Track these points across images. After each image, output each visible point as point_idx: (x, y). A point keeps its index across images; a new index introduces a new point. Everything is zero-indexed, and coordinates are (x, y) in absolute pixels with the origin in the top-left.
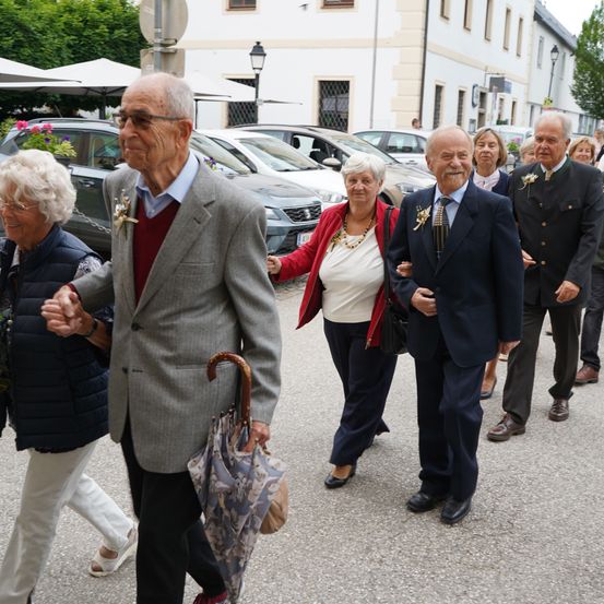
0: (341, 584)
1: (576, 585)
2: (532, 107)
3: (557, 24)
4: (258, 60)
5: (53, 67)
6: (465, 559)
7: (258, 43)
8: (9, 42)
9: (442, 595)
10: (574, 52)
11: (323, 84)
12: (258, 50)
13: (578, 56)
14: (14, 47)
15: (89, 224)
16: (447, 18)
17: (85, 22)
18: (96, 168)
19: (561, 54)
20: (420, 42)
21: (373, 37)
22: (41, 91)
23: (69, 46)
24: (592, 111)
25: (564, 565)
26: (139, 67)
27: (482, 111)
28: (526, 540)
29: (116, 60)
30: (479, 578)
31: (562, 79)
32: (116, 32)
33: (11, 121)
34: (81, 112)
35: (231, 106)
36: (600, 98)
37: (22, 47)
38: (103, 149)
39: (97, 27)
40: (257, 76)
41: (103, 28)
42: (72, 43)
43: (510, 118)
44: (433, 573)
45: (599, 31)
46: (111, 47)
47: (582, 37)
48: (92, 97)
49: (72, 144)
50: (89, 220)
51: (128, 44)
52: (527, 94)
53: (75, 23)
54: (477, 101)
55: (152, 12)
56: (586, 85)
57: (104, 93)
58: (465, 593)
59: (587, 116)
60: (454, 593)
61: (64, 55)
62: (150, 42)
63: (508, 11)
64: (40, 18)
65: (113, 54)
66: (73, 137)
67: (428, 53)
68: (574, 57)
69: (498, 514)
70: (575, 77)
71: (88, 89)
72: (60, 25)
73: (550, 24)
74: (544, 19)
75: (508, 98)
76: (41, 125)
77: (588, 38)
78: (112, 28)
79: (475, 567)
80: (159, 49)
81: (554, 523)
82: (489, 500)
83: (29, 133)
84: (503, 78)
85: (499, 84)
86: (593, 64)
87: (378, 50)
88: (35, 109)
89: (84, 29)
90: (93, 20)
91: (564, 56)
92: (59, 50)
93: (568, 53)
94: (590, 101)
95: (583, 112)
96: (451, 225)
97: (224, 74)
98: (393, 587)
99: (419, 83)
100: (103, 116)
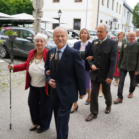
0: (77, 135)
1: (132, 136)
2: (123, 26)
3: (129, 6)
4: (60, 14)
5: (12, 15)
6: (106, 129)
7: (60, 10)
8: (2, 9)
9: (101, 138)
10: (132, 13)
11: (75, 20)
12: (60, 12)
13: (133, 14)
14: (4, 10)
15: (20, 51)
16: (103, 5)
17: (20, 4)
18: (22, 38)
19: (130, 13)
20: (97, 10)
21: (86, 9)
22: (10, 20)
23: (16, 10)
24: (136, 27)
25: (129, 131)
26: (32, 15)
27: (111, 26)
28: (120, 125)
29: (27, 13)
30: (109, 134)
31: (130, 19)
32: (27, 7)
33: (3, 27)
34: (19, 25)
35: (53, 24)
36: (138, 24)
37: (5, 10)
38: (24, 34)
39: (23, 6)
40: (60, 17)
41: (24, 6)
42: (17, 9)
43: (117, 28)
44: (99, 133)
45: (138, 8)
46: (26, 10)
47: (134, 9)
48: (22, 22)
49: (17, 33)
50: (20, 50)
51: (30, 10)
52: (122, 22)
53: (18, 5)
54: (110, 24)
55: (36, 2)
56: (135, 20)
57: (24, 21)
58: (106, 137)
59: (135, 28)
60: (103, 137)
61: (15, 12)
62: (35, 9)
63: (117, 3)
64: (10, 4)
65: (26, 12)
66: (17, 31)
67: (99, 13)
68: (132, 14)
69: (114, 119)
70: (133, 19)
71: (21, 20)
72: (14, 5)
73: (127, 7)
74: (126, 5)
75: (117, 23)
76: (9, 28)
77: (136, 10)
78: (26, 6)
79: (108, 131)
80: (37, 11)
81: (126, 121)
82: (112, 116)
83: (7, 30)
84: (116, 19)
85: (115, 20)
86: (137, 16)
87: (87, 12)
88: (8, 24)
89: (20, 6)
90: (22, 4)
91: (130, 14)
92: (14, 11)
93: (131, 13)
94: (136, 24)
95: (134, 27)
96: (60, 59)
97: (52, 17)
98: (89, 136)
99: (97, 19)
100: (24, 26)
